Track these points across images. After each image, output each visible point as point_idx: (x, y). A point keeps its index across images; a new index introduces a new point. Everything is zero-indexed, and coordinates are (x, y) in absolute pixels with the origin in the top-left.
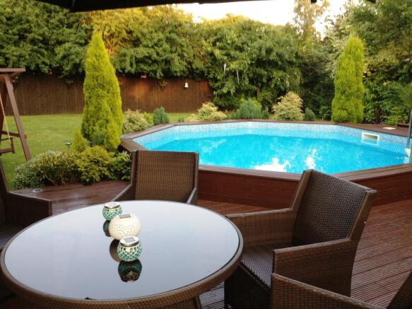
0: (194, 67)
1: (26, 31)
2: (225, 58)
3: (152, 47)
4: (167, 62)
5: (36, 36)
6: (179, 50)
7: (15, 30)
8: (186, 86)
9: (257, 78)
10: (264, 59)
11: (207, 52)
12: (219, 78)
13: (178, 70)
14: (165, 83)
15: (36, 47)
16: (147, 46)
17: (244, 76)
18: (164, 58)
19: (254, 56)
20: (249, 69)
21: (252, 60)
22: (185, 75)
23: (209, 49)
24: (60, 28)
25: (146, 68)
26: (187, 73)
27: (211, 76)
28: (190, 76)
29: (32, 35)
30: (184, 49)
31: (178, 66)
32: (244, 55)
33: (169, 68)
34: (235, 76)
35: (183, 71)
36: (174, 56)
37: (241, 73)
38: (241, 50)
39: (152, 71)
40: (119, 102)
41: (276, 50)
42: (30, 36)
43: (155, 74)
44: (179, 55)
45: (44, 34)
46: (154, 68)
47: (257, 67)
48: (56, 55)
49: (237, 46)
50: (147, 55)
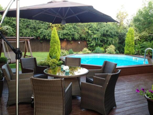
0: (82, 36)
1: (29, 25)
2: (92, 33)
3: (68, 30)
4: (73, 35)
5: (32, 27)
6: (77, 31)
7: (25, 24)
8: (79, 43)
9: (103, 40)
10: (106, 34)
11: (86, 31)
12: (90, 40)
13: (76, 37)
14: (72, 42)
15: (32, 30)
16: (67, 30)
17: (99, 40)
18: (72, 33)
19: (102, 33)
20: (100, 37)
21: (101, 34)
22: (79, 39)
23: (87, 30)
24: (39, 24)
25: (66, 37)
26: (80, 39)
27: (87, 40)
28: (80, 40)
29: (31, 26)
30: (79, 30)
31: (77, 36)
32: (98, 33)
33: (73, 37)
34: (96, 40)
35: (78, 38)
36: (76, 33)
37: (97, 39)
38: (98, 31)
39: (68, 38)
40: (60, 47)
41: (109, 31)
42: (30, 26)
43: (69, 39)
44: (77, 33)
45: (34, 26)
46: (69, 37)
47: (103, 37)
48: (38, 32)
49: (96, 29)
50: (67, 33)
